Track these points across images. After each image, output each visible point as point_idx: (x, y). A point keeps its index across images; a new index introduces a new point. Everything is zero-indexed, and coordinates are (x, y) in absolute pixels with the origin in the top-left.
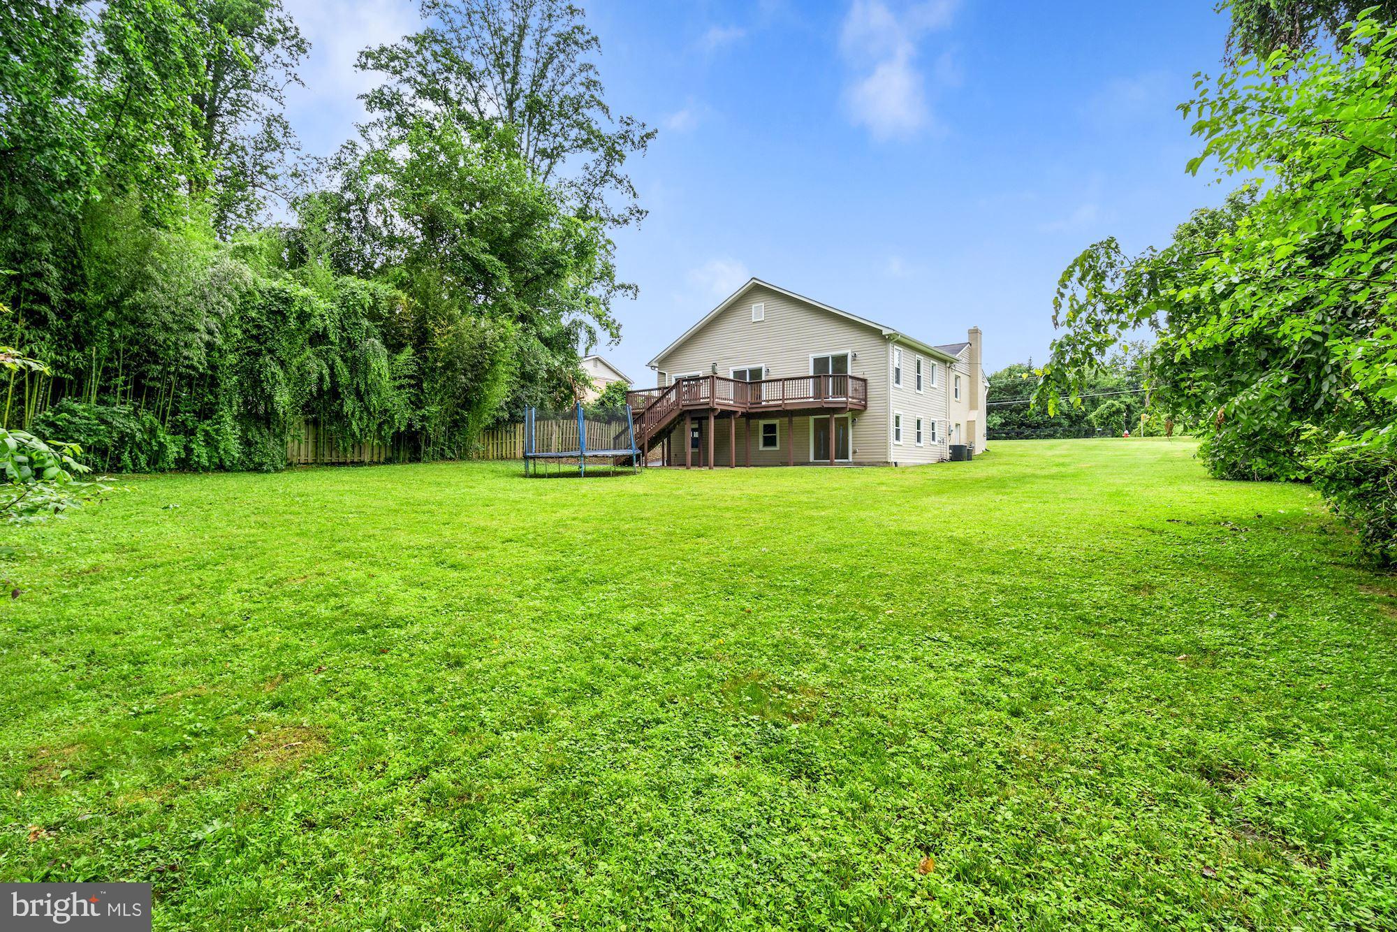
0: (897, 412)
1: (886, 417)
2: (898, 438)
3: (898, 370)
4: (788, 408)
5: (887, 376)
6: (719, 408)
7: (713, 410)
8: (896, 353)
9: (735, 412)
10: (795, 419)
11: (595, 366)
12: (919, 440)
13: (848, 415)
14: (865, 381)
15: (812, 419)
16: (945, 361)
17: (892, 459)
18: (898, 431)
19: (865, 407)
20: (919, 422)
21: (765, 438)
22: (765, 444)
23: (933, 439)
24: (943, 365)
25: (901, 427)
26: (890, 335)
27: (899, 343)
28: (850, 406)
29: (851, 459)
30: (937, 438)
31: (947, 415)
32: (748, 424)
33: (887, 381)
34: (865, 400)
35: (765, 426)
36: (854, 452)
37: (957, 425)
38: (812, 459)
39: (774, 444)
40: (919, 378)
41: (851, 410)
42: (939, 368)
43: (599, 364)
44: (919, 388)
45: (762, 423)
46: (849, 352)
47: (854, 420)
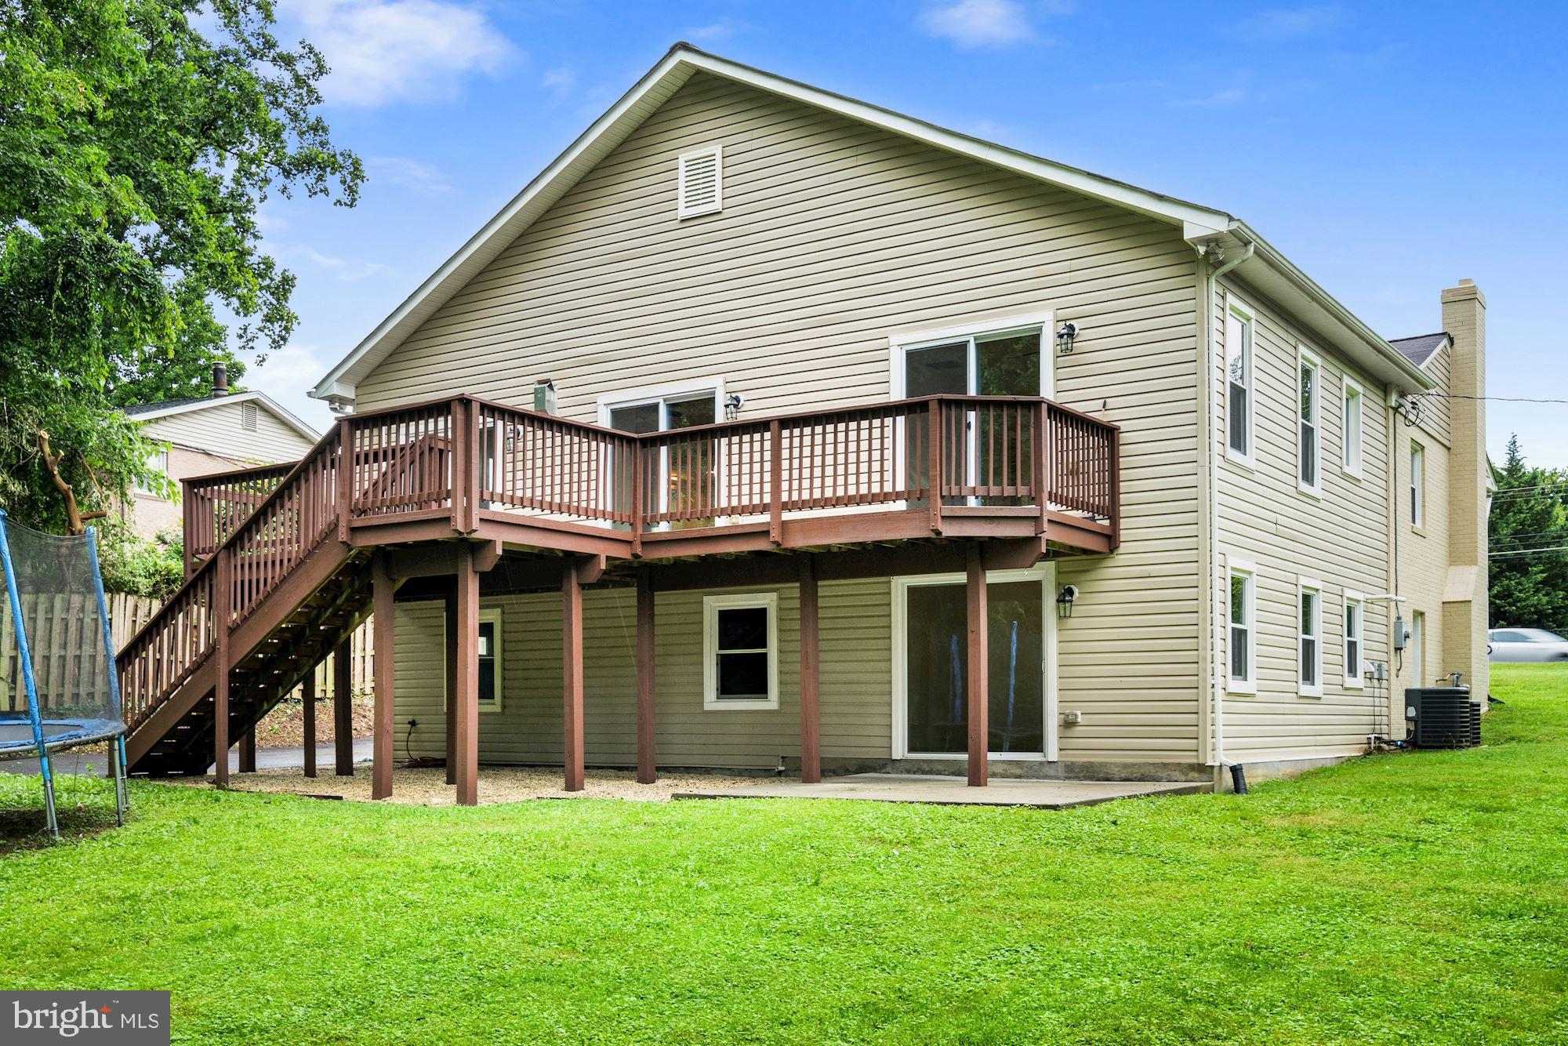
0: (1240, 561)
1: (1195, 581)
2: (1239, 668)
3: (1238, 395)
4: (798, 542)
5: (1197, 412)
6: (501, 538)
7: (480, 547)
8: (1234, 327)
9: (580, 561)
10: (829, 590)
11: (250, 426)
12: (1308, 675)
13: (1042, 572)
14: (1108, 433)
15: (901, 585)
16: (1382, 385)
17: (1222, 756)
18: (1239, 637)
19: (1111, 540)
20: (1307, 600)
21: (724, 663)
22: (726, 689)
23: (1352, 670)
24: (1376, 397)
25: (1250, 624)
26: (1214, 241)
27: (1239, 282)
28: (1050, 534)
29: (1052, 748)
30: (1362, 665)
31: (1391, 580)
32: (646, 609)
33: (1197, 432)
34: (1112, 513)
35: (726, 617)
36: (1068, 724)
37: (1419, 615)
38: (899, 748)
39: (759, 688)
40: (1308, 432)
41: (1055, 552)
42: (1367, 402)
43: (260, 418)
44: (1308, 475)
45: (715, 603)
46: (1044, 319)
47: (1065, 596)
